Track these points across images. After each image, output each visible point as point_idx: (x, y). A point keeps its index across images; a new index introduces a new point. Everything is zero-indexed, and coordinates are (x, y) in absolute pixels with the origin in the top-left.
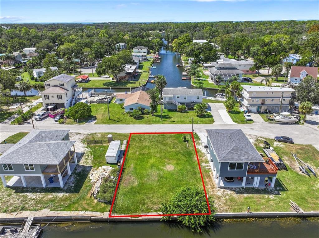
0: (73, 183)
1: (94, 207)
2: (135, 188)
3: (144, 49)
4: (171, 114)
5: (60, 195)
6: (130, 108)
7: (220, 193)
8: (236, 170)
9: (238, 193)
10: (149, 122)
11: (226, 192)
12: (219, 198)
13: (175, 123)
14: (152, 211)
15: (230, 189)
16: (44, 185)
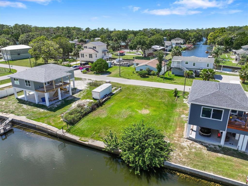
0: (57, 105)
1: (56, 124)
2: (101, 119)
3: (181, 40)
4: (176, 78)
5: (42, 110)
6: (140, 69)
7: (186, 144)
8: (211, 118)
9: (210, 149)
10: (152, 80)
11: (194, 145)
12: (182, 148)
13: (176, 83)
14: (101, 140)
15: (201, 143)
16: (37, 102)
